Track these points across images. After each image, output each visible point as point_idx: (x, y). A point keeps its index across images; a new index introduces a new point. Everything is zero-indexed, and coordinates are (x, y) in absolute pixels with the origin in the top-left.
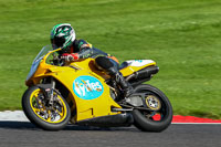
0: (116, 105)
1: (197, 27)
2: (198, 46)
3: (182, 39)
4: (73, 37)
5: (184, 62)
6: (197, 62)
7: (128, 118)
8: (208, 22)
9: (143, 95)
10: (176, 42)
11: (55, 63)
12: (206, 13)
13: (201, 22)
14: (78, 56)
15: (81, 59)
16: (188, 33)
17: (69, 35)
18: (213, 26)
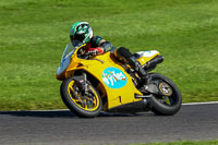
0: (138, 92)
4: (91, 34)
7: (148, 104)
9: (157, 82)
17: (87, 32)
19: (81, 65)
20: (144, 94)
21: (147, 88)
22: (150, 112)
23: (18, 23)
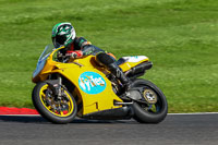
0: (118, 99)
1: (30, 21)
2: (31, 40)
3: (15, 32)
4: (73, 35)
5: (18, 55)
6: (31, 55)
8: (40, 15)
9: (141, 89)
10: (10, 35)
11: (60, 60)
12: (39, 7)
13: (34, 16)
14: (81, 53)
15: (84, 56)
16: (22, 26)
17: (69, 33)
18: (46, 19)
19: (56, 68)
20: (125, 101)
21: (128, 94)
22: (132, 120)
23: (134, 26)
